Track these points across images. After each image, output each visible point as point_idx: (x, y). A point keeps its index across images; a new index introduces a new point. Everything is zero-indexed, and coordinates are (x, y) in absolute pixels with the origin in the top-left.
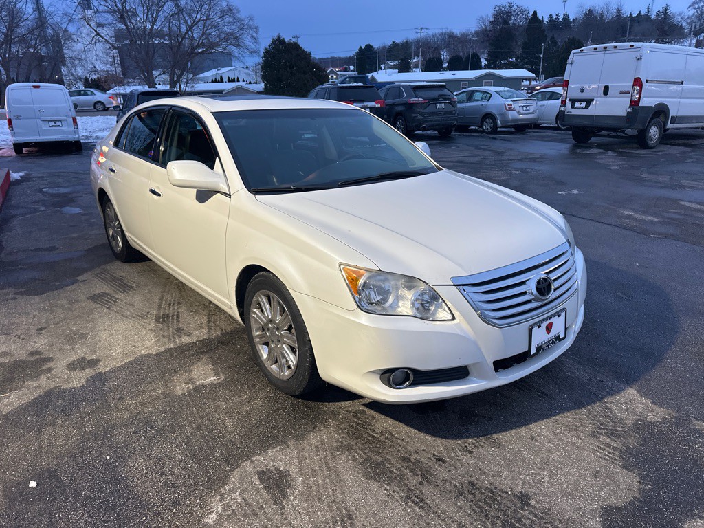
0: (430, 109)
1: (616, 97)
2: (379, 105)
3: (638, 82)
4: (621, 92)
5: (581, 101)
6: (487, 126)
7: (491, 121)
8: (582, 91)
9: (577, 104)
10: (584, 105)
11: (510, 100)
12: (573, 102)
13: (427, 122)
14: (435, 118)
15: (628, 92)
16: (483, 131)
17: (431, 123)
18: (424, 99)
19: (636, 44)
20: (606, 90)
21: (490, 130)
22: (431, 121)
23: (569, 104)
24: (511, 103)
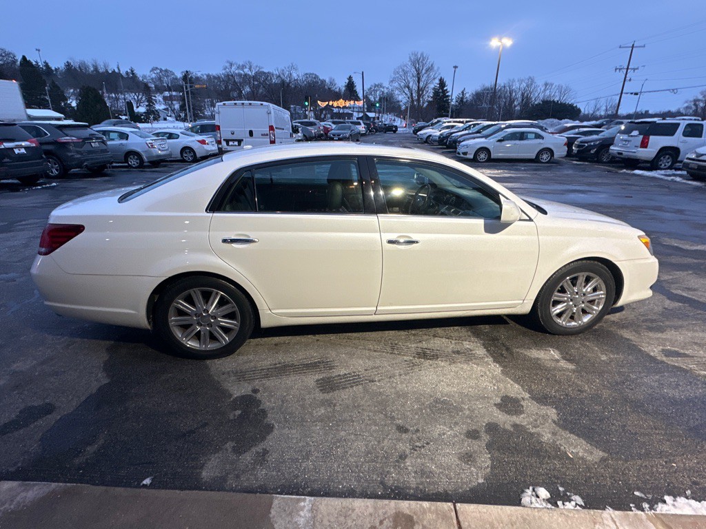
0: (86, 148)
1: (259, 138)
2: (34, 145)
3: (271, 128)
4: (262, 135)
5: (233, 140)
6: (133, 162)
7: (136, 157)
8: (233, 134)
9: (231, 143)
10: (236, 143)
11: (149, 139)
12: (227, 141)
13: (87, 160)
14: (94, 156)
15: (267, 135)
16: (130, 166)
17: (93, 161)
18: (79, 138)
19: (264, 103)
20: (251, 133)
21: (137, 165)
22: (92, 159)
23: (224, 143)
24: (151, 142)
